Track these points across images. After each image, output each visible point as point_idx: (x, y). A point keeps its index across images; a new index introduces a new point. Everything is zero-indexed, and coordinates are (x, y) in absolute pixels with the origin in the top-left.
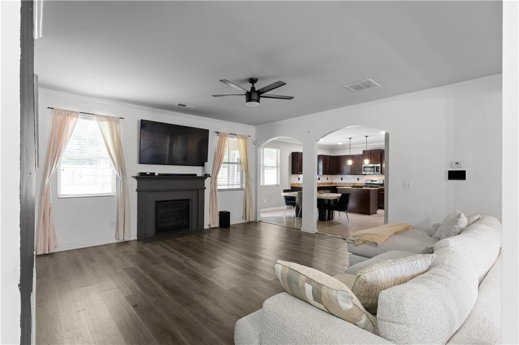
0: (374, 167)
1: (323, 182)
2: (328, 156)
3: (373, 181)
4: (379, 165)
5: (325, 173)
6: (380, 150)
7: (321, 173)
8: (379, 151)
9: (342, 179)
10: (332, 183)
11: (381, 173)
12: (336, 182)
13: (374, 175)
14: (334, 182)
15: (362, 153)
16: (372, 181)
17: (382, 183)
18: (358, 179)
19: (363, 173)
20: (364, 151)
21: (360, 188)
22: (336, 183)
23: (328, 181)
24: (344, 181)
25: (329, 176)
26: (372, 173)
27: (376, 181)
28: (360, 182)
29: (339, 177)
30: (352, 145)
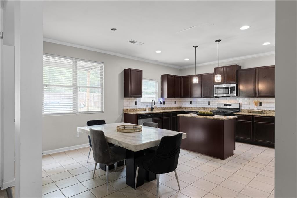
0: (227, 88)
1: (169, 106)
2: (174, 76)
3: (227, 105)
4: (235, 85)
5: (170, 96)
6: (236, 66)
7: (165, 96)
8: (234, 68)
9: (191, 103)
10: (180, 108)
11: (237, 95)
12: (185, 106)
13: (228, 98)
14: (183, 106)
15: (213, 71)
16: (225, 105)
17: (238, 108)
18: (209, 103)
19: (215, 95)
20: (215, 69)
21: (208, 117)
22: (185, 108)
23: (177, 105)
24: (193, 105)
25: (177, 100)
26: (225, 95)
27: (230, 105)
28: (212, 107)
29: (188, 100)
30: (198, 63)
